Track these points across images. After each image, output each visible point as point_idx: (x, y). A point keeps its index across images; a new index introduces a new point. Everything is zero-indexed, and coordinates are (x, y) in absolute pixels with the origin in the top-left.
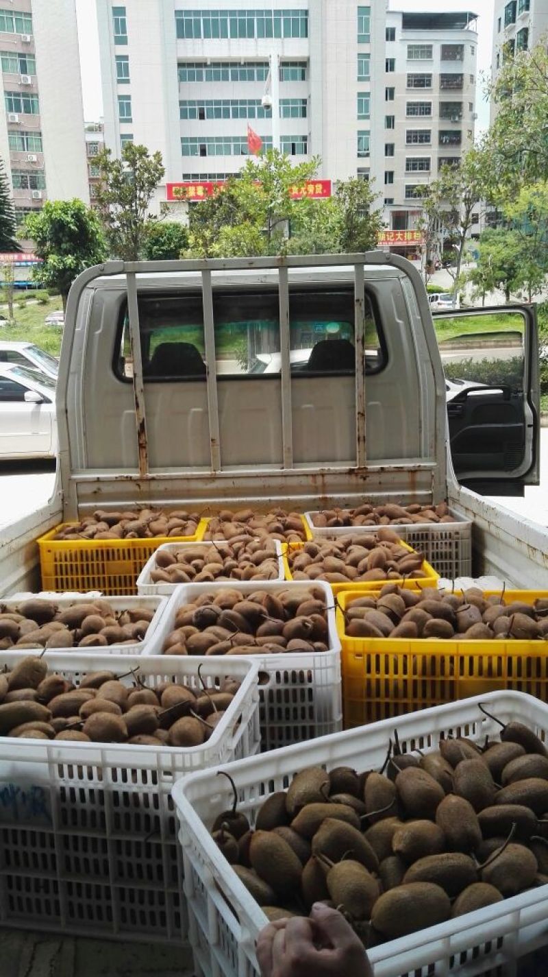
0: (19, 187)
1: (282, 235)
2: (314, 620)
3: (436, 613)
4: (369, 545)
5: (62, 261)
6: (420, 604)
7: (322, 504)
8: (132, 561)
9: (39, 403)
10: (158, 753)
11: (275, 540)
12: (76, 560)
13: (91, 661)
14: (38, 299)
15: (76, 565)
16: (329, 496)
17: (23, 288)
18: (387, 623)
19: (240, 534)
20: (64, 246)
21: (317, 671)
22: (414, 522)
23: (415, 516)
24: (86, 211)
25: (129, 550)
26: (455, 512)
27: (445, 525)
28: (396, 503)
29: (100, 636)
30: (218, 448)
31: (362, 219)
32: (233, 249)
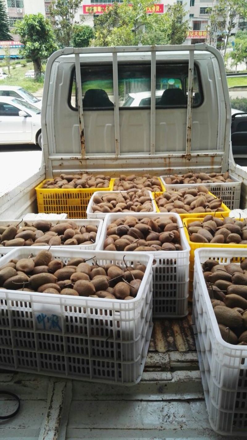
0: (11, 7)
1: (142, 32)
2: (174, 233)
3: (233, 231)
4: (195, 194)
5: (33, 45)
6: (224, 226)
7: (168, 172)
8: (80, 199)
9: (26, 117)
10: (113, 303)
11: (148, 191)
12: (54, 198)
13: (72, 253)
14: (21, 64)
15: (54, 200)
16: (171, 168)
17: (14, 59)
18: (209, 235)
19: (131, 188)
20: (34, 37)
21: (179, 259)
22: (214, 182)
23: (214, 179)
24: (45, 20)
25: (78, 194)
26: (232, 176)
27: (228, 184)
28: (204, 172)
29: (74, 240)
30: (119, 144)
31: (179, 25)
32: (118, 40)
